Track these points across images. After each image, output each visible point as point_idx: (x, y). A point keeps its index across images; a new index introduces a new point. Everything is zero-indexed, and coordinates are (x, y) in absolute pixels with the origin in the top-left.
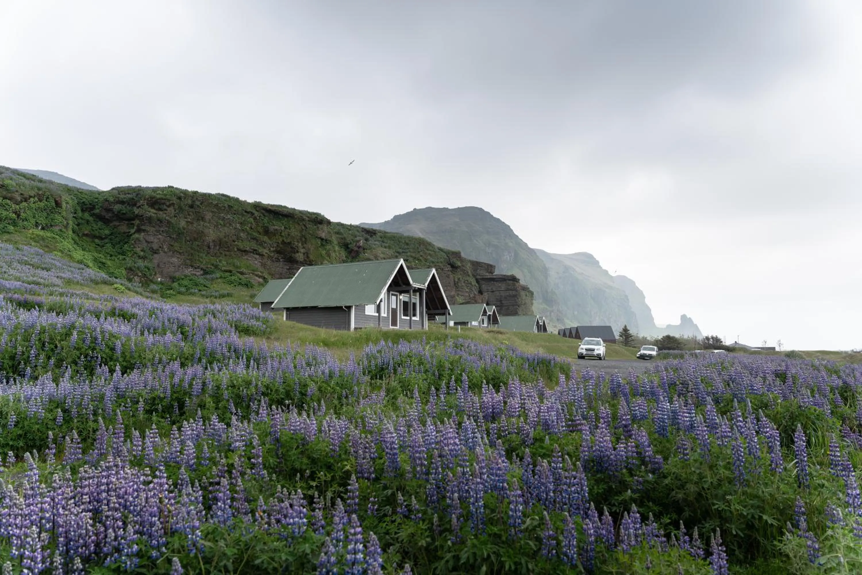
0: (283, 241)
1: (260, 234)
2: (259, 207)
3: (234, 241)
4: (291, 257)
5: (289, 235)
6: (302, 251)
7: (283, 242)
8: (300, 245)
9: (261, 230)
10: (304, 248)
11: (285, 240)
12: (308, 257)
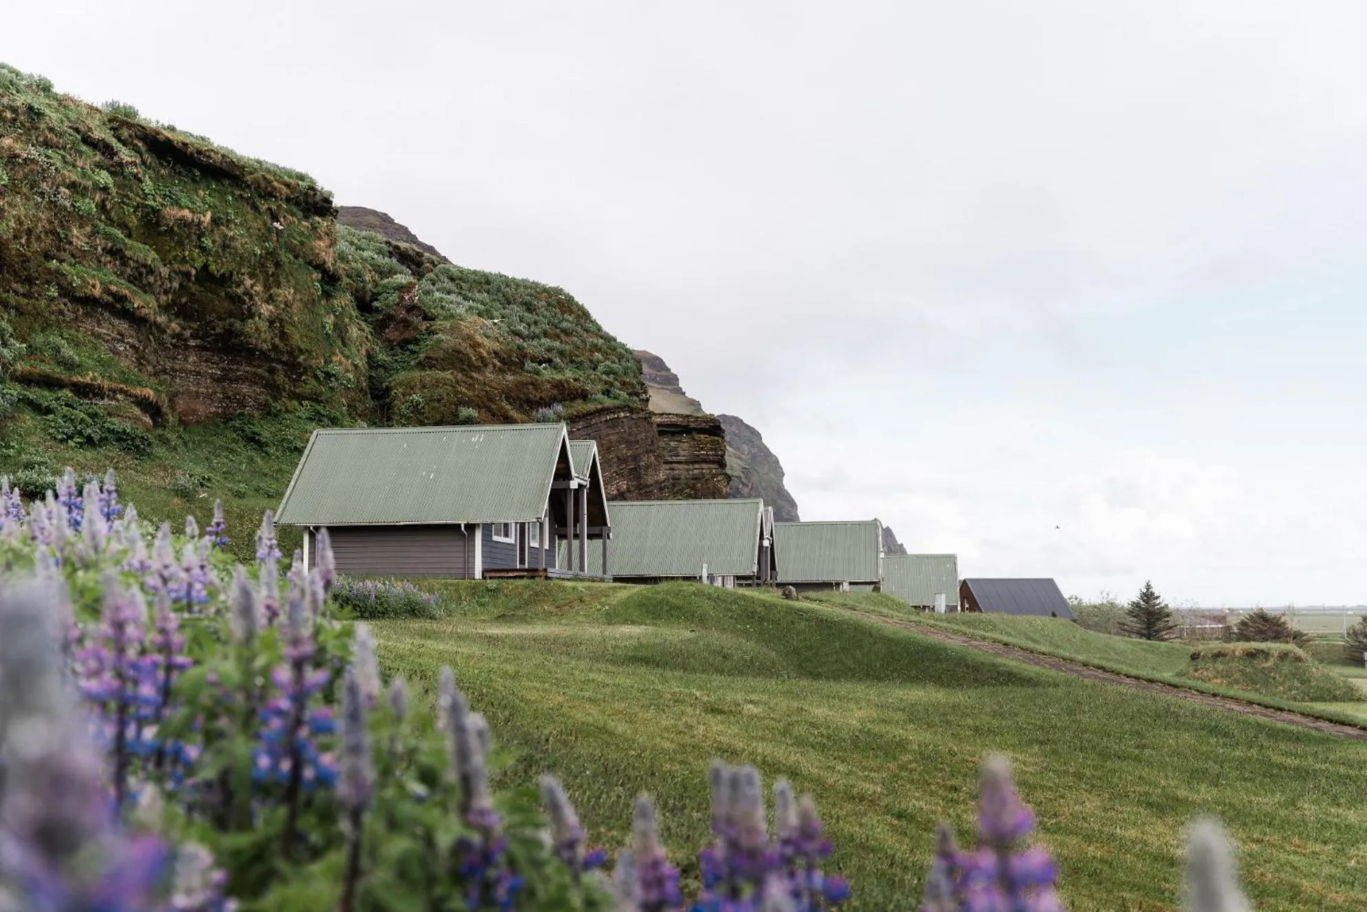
0: (205, 267)
1: (129, 236)
2: (130, 126)
3: (48, 256)
4: (230, 333)
5: (225, 247)
6: (266, 309)
7: (205, 275)
8: (258, 288)
9: (134, 221)
10: (270, 299)
11: (213, 267)
12: (284, 336)
